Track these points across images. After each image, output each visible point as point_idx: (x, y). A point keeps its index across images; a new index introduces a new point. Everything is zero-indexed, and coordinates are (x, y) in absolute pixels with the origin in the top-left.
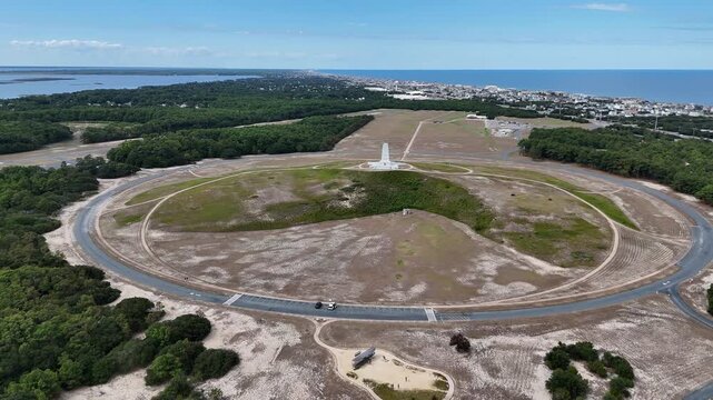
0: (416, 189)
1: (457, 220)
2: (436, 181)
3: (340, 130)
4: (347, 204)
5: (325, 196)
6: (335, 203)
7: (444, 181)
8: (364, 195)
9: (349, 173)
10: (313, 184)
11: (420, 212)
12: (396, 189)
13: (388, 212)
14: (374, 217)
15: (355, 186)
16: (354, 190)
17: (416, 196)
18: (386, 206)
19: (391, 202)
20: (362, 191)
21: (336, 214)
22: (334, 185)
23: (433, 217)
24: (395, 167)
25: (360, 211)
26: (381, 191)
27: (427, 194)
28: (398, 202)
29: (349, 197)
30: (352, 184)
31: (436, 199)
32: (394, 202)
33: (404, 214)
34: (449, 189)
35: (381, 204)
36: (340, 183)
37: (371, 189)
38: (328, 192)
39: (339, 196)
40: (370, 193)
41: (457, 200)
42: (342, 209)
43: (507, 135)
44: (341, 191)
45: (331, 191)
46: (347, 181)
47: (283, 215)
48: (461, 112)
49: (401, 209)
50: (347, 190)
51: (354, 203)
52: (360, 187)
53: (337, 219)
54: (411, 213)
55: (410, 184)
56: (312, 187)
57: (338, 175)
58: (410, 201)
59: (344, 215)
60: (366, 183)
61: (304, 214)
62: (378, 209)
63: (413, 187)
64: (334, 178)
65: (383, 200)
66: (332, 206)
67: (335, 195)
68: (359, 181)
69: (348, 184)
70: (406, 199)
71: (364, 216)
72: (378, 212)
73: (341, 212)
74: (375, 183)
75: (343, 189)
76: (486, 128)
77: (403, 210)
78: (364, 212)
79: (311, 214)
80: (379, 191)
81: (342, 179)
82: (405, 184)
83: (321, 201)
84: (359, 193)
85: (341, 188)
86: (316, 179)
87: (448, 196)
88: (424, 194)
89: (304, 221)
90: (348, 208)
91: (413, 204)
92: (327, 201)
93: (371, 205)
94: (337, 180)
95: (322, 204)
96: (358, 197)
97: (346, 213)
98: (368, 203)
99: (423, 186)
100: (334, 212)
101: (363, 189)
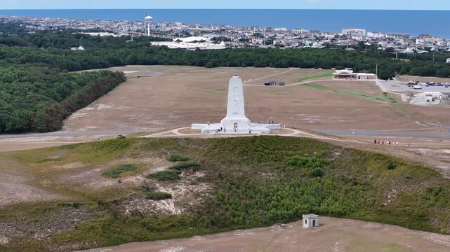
0: (319, 174)
1: (432, 230)
2: (360, 157)
3: (64, 94)
4: (169, 206)
5: (114, 190)
6: (143, 205)
7: (379, 157)
8: (204, 187)
10: (72, 171)
11: (340, 222)
12: (273, 176)
14: (240, 234)
15: (179, 168)
16: (179, 178)
17: (322, 189)
18: (261, 211)
19: (270, 202)
20: (199, 180)
21: (148, 229)
22: (127, 170)
23: (374, 229)
24: (261, 129)
25: (203, 221)
26: (243, 178)
27: (346, 183)
28: (287, 202)
29: (170, 191)
30: (172, 164)
31: (370, 193)
32: (276, 203)
33: (306, 226)
34: (394, 172)
35: (247, 206)
36: (141, 164)
37: (217, 174)
38: (120, 182)
39: (148, 189)
40: (217, 184)
41: (422, 192)
42: (161, 218)
43: (437, 102)
44: (148, 181)
45: (124, 180)
46: (158, 160)
47: (25, 229)
48: (313, 70)
49: (296, 217)
50: (162, 178)
51: (185, 205)
52: (191, 170)
53: (154, 240)
54: (320, 225)
55: (304, 164)
56: (74, 177)
57: (129, 151)
58: (312, 199)
59: (166, 229)
60: (203, 162)
61: (76, 228)
62: (244, 218)
63: (312, 170)
64: (120, 157)
65: (252, 198)
66: (137, 210)
67: (136, 189)
68: (186, 160)
69: (162, 166)
70: (302, 195)
71: (211, 236)
72: (244, 226)
73: (159, 224)
74: (223, 163)
75: (151, 176)
76: (385, 93)
77: (302, 218)
78: (213, 224)
79: (92, 228)
80: (239, 179)
81: (142, 157)
82: (292, 164)
83: (108, 200)
84: (193, 184)
85: (146, 174)
86: (74, 161)
87: (396, 184)
88: (341, 184)
89: (79, 241)
90: (174, 216)
91: (320, 205)
92: (121, 201)
93: (227, 210)
94: (129, 161)
95: (113, 206)
96: (192, 191)
97: (173, 226)
98: (218, 205)
99: (333, 168)
100: (144, 225)
101: (199, 174)
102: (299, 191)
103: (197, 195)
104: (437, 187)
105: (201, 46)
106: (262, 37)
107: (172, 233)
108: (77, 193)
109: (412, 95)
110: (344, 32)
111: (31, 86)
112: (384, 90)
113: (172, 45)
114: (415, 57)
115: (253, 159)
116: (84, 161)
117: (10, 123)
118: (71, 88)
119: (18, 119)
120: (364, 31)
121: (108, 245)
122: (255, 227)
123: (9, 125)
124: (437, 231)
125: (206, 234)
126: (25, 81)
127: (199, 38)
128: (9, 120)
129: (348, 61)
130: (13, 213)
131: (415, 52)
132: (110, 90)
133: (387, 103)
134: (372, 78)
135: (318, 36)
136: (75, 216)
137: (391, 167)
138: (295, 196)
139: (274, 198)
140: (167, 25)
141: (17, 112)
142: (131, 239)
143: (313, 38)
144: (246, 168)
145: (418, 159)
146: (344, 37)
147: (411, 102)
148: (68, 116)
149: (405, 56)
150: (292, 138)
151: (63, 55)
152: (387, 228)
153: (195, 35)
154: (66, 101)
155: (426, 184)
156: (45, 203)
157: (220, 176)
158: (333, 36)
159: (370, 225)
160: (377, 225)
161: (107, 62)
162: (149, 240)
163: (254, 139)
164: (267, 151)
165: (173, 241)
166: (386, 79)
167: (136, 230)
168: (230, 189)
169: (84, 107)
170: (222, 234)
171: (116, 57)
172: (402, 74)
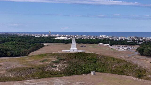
0: (96, 62)
3: (29, 48)
4: (57, 69)
5: (42, 65)
6: (50, 69)
8: (66, 65)
9: (53, 55)
11: (101, 73)
12: (83, 62)
13: (82, 74)
15: (59, 60)
16: (59, 62)
17: (96, 66)
18: (80, 71)
19: (83, 68)
20: (65, 63)
21: (51, 74)
22: (46, 61)
23: (110, 75)
24: (80, 51)
25: (65, 73)
26: (76, 63)
27: (102, 64)
28: (87, 68)
29: (57, 65)
30: (57, 59)
31: (109, 66)
32: (84, 69)
33: (92, 74)
34: (115, 61)
35: (77, 69)
36: (50, 59)
37: (69, 61)
38: (44, 63)
39: (51, 65)
40: (69, 64)
41: (122, 66)
42: (55, 72)
43: (125, 50)
44: (51, 63)
45: (45, 63)
46: (54, 58)
47: (19, 74)
48: (93, 44)
49: (90, 72)
50: (55, 62)
51: (61, 69)
52: (62, 61)
53: (53, 77)
54: (96, 74)
55: (91, 59)
56: (32, 62)
57: (46, 56)
58: (93, 68)
59: (56, 75)
60: (65, 59)
61: (33, 74)
62: (76, 72)
63: (93, 61)
64: (44, 58)
65: (78, 67)
66: (48, 70)
67: (48, 65)
68: (61, 58)
69: (55, 59)
70: (91, 67)
71: (68, 76)
72: (76, 74)
73: (54, 73)
74: (71, 59)
75: (52, 62)
76: (112, 49)
77: (91, 72)
78: (68, 73)
79: (37, 74)
80: (75, 63)
81: (50, 58)
82: (88, 59)
83: (41, 67)
84: (63, 64)
85: (51, 61)
86: (32, 59)
87: (115, 64)
88: (101, 64)
89: (34, 77)
90: (58, 71)
91: (95, 70)
92: (44, 67)
93: (72, 70)
94: (46, 59)
95: (42, 69)
96: (63, 66)
97: (58, 74)
98: (69, 69)
99: (99, 60)
100: (50, 73)
101: (64, 62)
102: (90, 66)
103: (64, 67)
104: (126, 64)
105: (64, 39)
106: (79, 37)
107: (57, 76)
108: (33, 66)
109: (119, 49)
110: (101, 36)
111: (20, 46)
112: (112, 48)
113: (56, 39)
114: (119, 41)
115: (78, 58)
116: (35, 59)
117: (15, 54)
118: (30, 47)
119: (17, 53)
120: (106, 36)
121: (41, 78)
122: (79, 74)
123: (14, 54)
124: (126, 75)
125: (66, 76)
126: (18, 45)
127: (63, 37)
128: (14, 53)
129: (102, 42)
130: (16, 70)
131: (119, 40)
132: (40, 48)
133: (112, 50)
134: (108, 45)
135: (94, 37)
136: (33, 71)
137: (114, 60)
138: (89, 67)
139: (84, 67)
140: (55, 35)
141: (16, 51)
142: (47, 77)
143: (92, 37)
144: (77, 60)
145: (121, 58)
146: (101, 37)
147: (119, 50)
148: (30, 53)
149: (117, 41)
150: (88, 53)
151: (28, 40)
152: (113, 75)
153: (62, 37)
154: (29, 49)
155: (123, 64)
156: (25, 68)
157: (70, 62)
158: (98, 37)
159: (109, 74)
160: (111, 74)
161: (39, 42)
162: (52, 77)
163: (78, 53)
164: (82, 56)
165: (58, 77)
166: (112, 46)
167: (48, 75)
168: (72, 65)
169: (34, 51)
170: (70, 76)
171: (42, 41)
172: (116, 45)
